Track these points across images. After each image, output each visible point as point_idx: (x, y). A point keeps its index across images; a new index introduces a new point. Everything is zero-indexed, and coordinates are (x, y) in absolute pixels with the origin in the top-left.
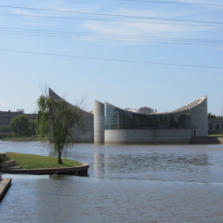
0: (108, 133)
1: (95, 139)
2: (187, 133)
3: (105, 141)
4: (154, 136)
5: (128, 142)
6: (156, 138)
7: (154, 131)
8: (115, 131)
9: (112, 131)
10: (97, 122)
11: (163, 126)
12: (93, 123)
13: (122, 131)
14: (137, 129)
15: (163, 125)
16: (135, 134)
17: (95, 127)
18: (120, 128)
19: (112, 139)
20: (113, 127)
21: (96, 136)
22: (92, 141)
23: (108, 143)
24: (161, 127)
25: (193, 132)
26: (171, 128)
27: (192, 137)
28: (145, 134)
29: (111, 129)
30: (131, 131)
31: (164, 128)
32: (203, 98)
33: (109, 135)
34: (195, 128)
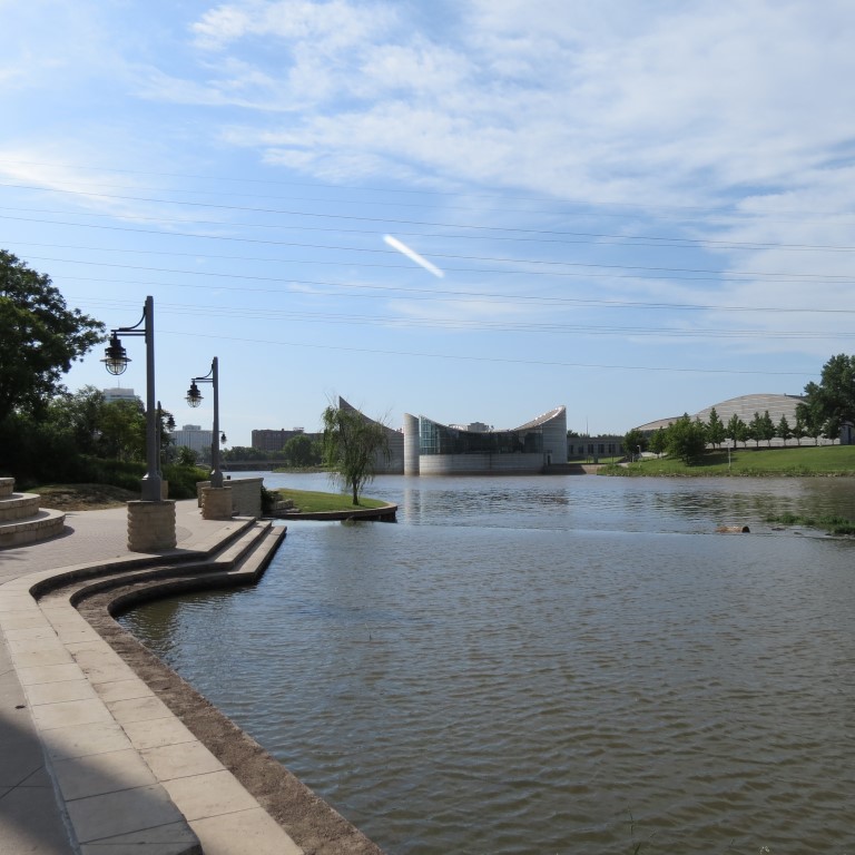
0: (425, 460)
1: (406, 469)
2: (537, 460)
3: (420, 471)
4: (491, 464)
5: (453, 473)
6: (493, 466)
7: (491, 456)
8: (434, 456)
9: (430, 457)
10: (408, 444)
13: (443, 458)
15: (503, 448)
16: (462, 460)
17: (405, 451)
18: (442, 453)
19: (430, 468)
20: (431, 452)
21: (407, 465)
22: (401, 472)
23: (424, 474)
24: (500, 451)
25: (547, 457)
26: (514, 451)
27: (545, 464)
28: (478, 460)
29: (429, 454)
30: (456, 457)
31: (505, 452)
32: (560, 409)
33: (426, 463)
34: (549, 451)
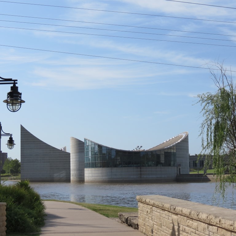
0: (89, 171)
1: (72, 178)
2: (172, 171)
3: (85, 180)
4: (141, 174)
5: (112, 181)
6: (142, 176)
7: (141, 169)
8: (97, 169)
9: (93, 169)
10: (74, 160)
11: (149, 164)
12: (70, 162)
13: (105, 170)
14: (121, 167)
15: (149, 162)
16: (119, 172)
17: (71, 165)
18: (100, 167)
19: (94, 178)
20: (93, 165)
21: (73, 175)
22: (68, 180)
23: (88, 182)
24: (147, 165)
25: (178, 169)
26: (157, 165)
27: (177, 174)
28: (131, 172)
29: (93, 167)
30: (115, 170)
31: (150, 166)
33: (89, 174)
34: (180, 165)
